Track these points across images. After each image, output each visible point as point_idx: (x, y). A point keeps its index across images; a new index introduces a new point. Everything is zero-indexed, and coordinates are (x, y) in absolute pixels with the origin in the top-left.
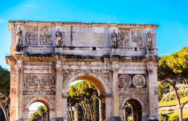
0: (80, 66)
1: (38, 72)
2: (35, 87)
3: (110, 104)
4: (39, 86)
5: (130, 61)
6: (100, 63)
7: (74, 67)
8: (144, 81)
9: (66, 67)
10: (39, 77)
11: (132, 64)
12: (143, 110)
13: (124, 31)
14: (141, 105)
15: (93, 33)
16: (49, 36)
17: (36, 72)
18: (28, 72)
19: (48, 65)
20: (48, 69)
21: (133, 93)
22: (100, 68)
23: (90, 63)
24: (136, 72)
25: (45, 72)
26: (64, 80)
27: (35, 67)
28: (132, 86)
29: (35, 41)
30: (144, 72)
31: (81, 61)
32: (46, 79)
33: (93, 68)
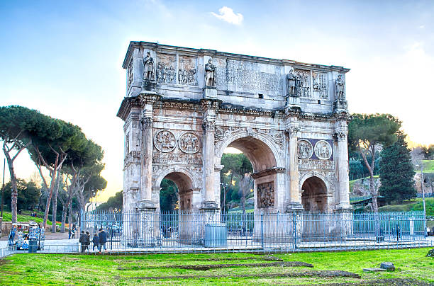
0: (240, 121)
1: (176, 127)
2: (170, 150)
3: (283, 183)
4: (176, 151)
5: (311, 120)
6: (269, 120)
7: (231, 123)
8: (330, 150)
9: (219, 122)
10: (178, 136)
11: (314, 123)
12: (328, 195)
13: (301, 74)
14: (326, 187)
15: (259, 73)
16: (193, 72)
17: (171, 126)
18: (160, 125)
19: (192, 117)
20: (191, 124)
21: (315, 168)
22: (268, 127)
23: (255, 119)
24: (319, 137)
25: (187, 127)
26: (215, 142)
27: (170, 119)
28: (314, 157)
29: (171, 77)
30: (330, 138)
31: (241, 114)
32: (187, 139)
33: (259, 126)
